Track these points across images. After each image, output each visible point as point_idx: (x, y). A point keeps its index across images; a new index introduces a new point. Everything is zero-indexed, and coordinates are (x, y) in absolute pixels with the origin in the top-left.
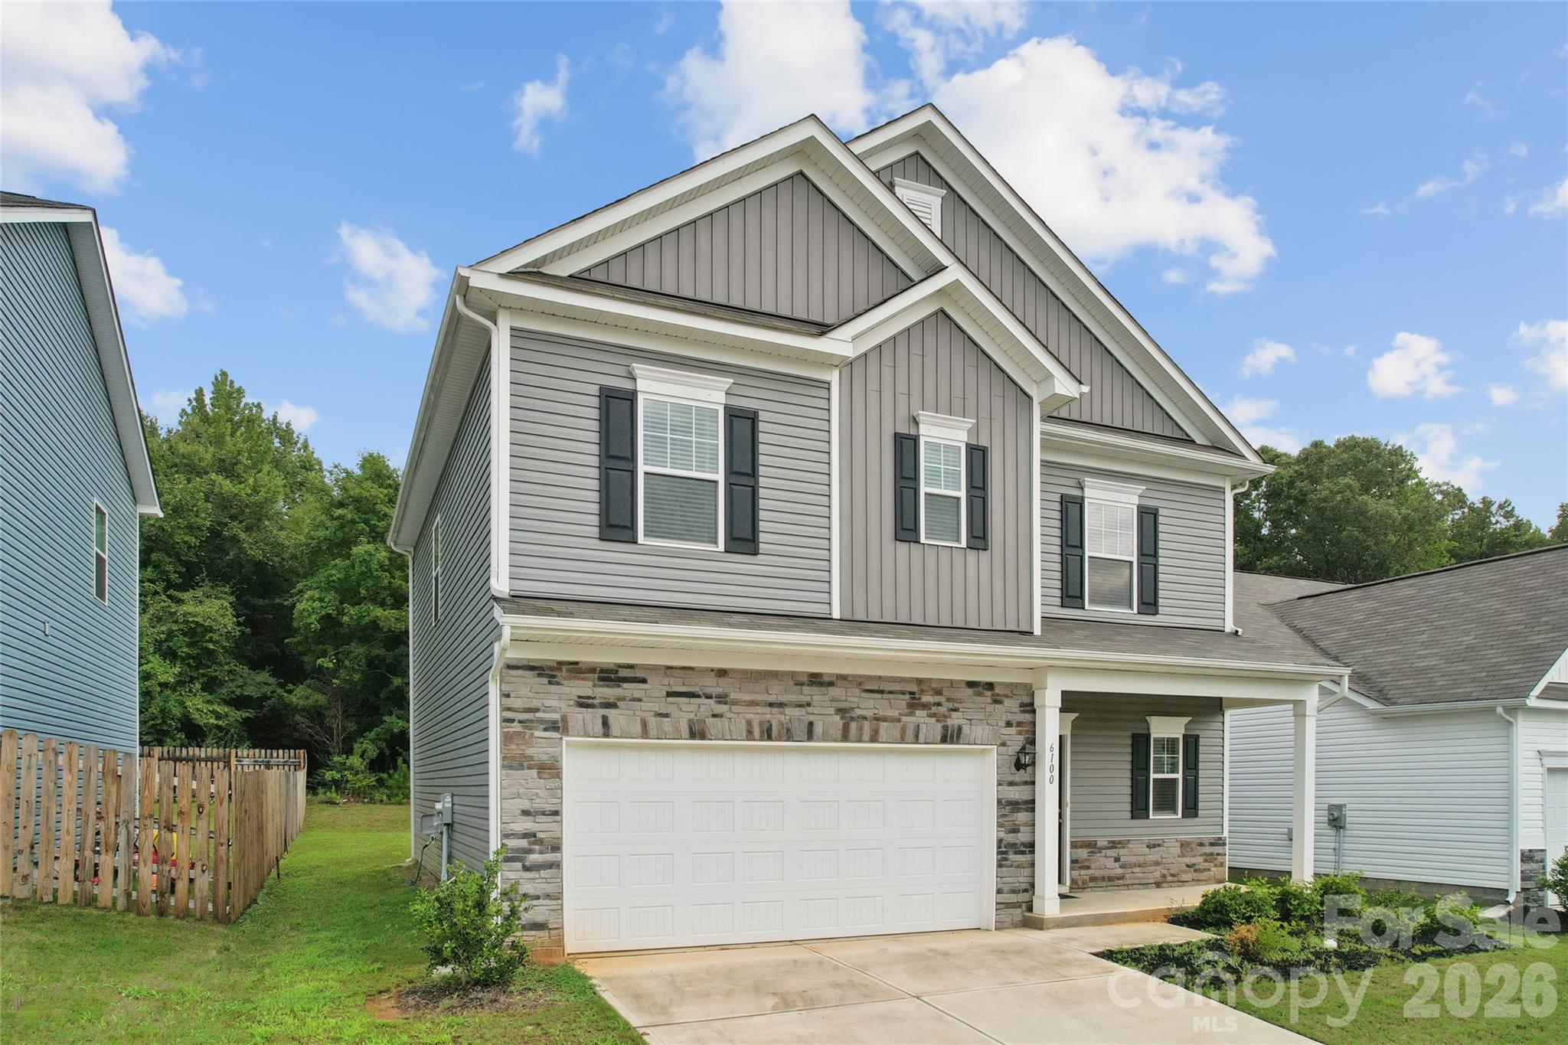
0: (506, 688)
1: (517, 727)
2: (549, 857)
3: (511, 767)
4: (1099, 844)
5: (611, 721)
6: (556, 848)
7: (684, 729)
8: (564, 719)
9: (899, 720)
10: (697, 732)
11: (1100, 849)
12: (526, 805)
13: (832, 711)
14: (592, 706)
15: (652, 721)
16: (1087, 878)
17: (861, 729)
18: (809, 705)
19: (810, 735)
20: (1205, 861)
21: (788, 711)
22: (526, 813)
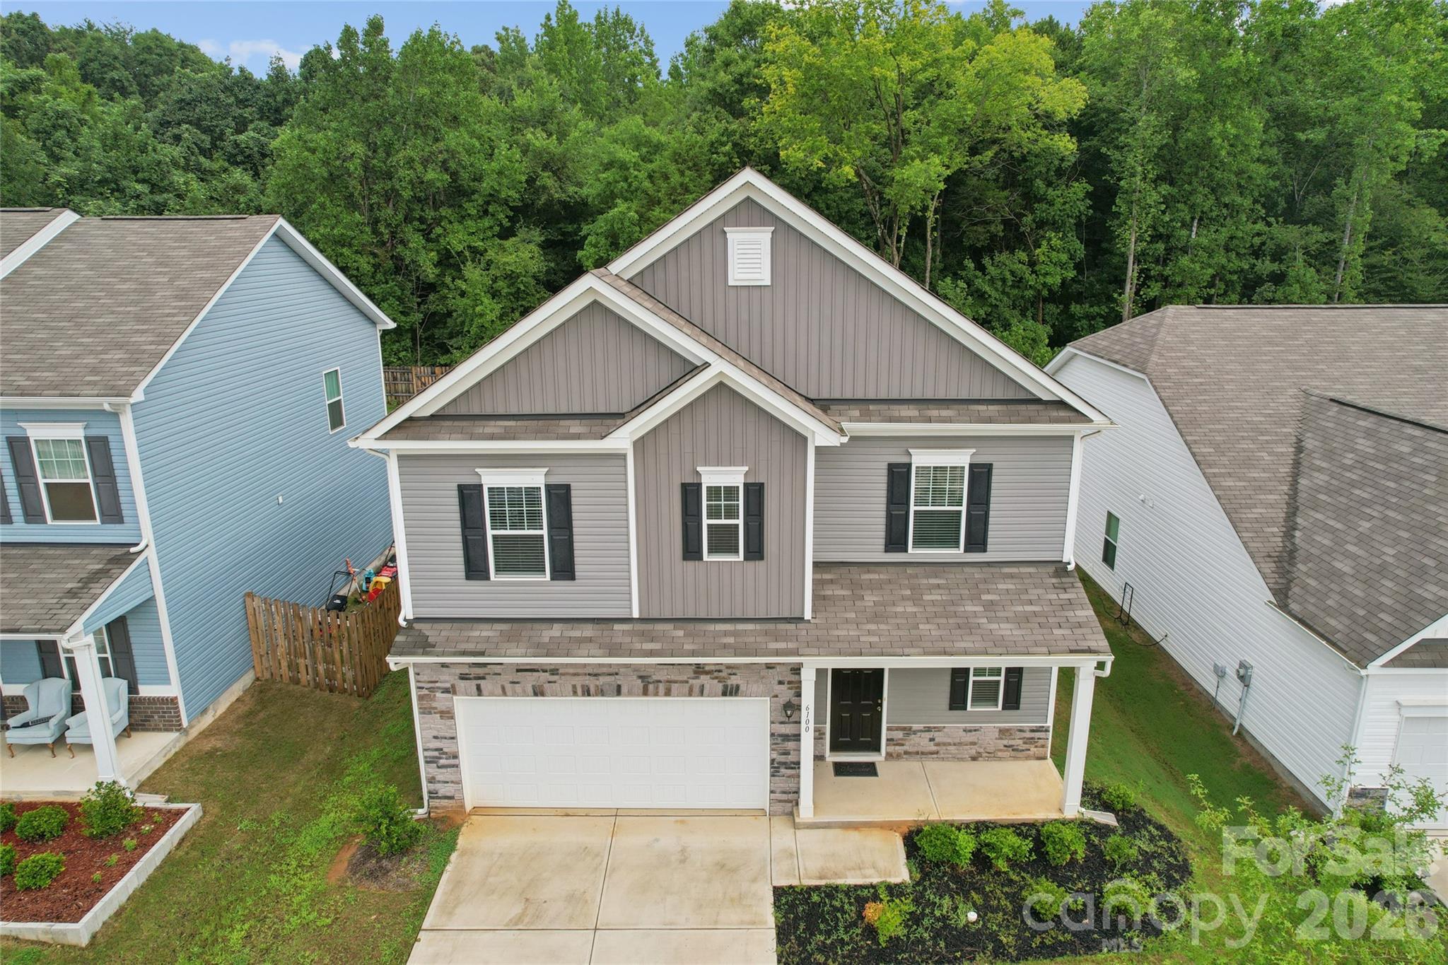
0: (417, 671)
1: (426, 692)
2: (452, 762)
3: (424, 713)
5: (482, 687)
6: (455, 757)
7: (530, 690)
8: (453, 686)
9: (687, 682)
10: (538, 692)
11: (915, 732)
12: (436, 733)
13: (635, 677)
14: (470, 679)
15: (508, 687)
16: (901, 752)
17: (657, 688)
18: (617, 674)
19: (619, 691)
20: (1024, 743)
21: (601, 678)
22: (435, 737)
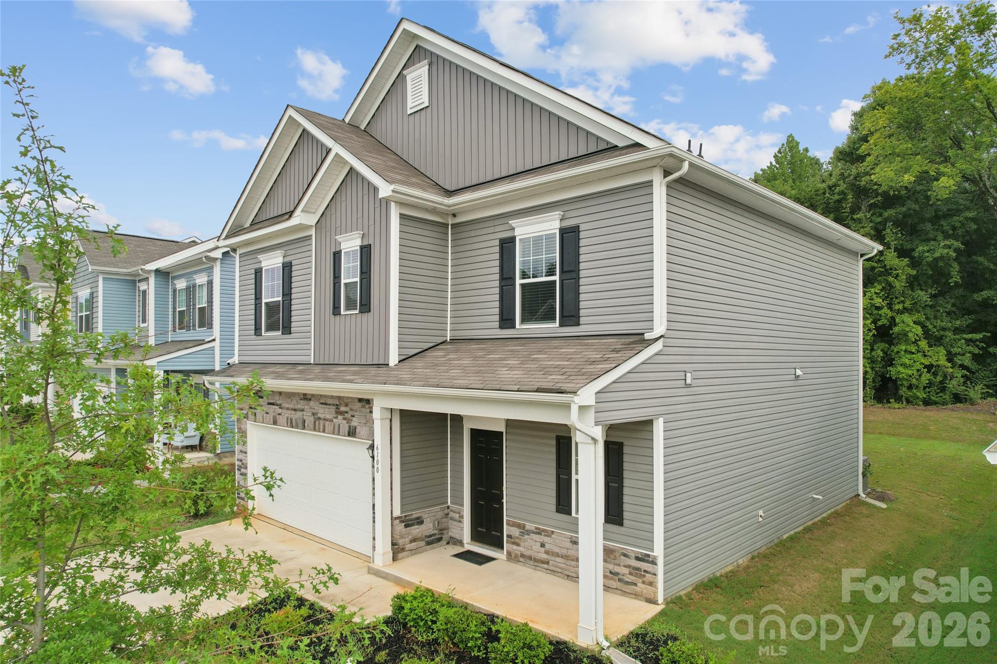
2: (245, 471)
4: (527, 528)
5: (256, 414)
6: (246, 468)
7: (272, 419)
8: (248, 414)
10: (275, 421)
11: (529, 532)
15: (265, 415)
16: (519, 554)
20: (630, 574)
